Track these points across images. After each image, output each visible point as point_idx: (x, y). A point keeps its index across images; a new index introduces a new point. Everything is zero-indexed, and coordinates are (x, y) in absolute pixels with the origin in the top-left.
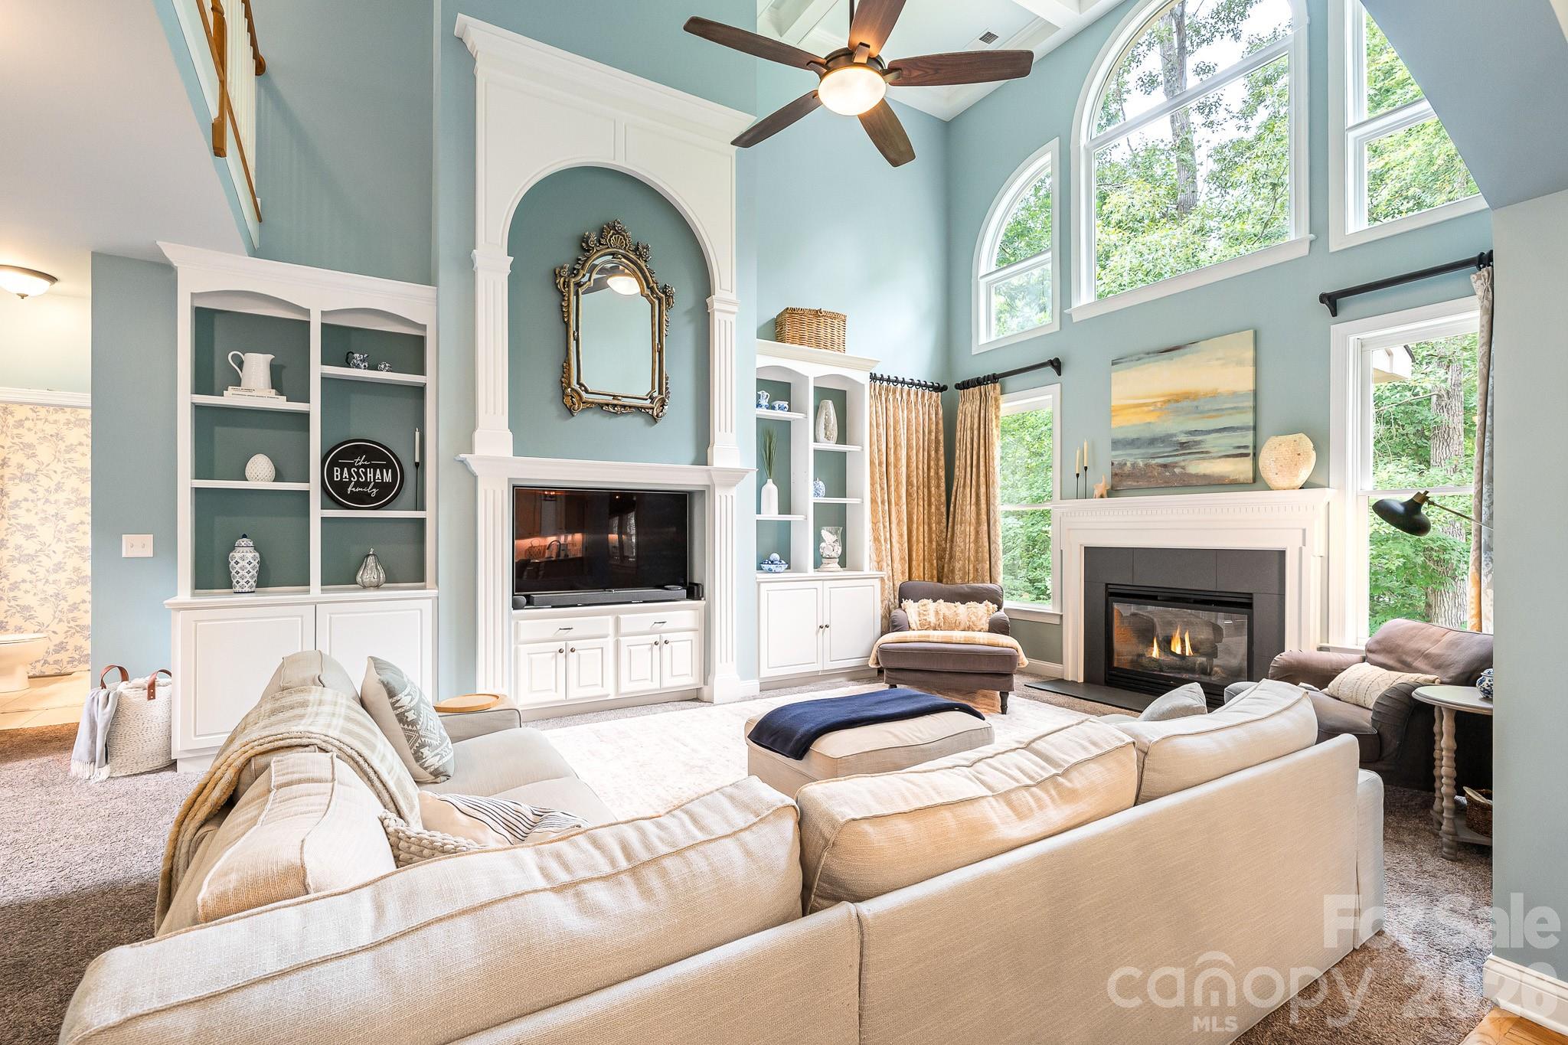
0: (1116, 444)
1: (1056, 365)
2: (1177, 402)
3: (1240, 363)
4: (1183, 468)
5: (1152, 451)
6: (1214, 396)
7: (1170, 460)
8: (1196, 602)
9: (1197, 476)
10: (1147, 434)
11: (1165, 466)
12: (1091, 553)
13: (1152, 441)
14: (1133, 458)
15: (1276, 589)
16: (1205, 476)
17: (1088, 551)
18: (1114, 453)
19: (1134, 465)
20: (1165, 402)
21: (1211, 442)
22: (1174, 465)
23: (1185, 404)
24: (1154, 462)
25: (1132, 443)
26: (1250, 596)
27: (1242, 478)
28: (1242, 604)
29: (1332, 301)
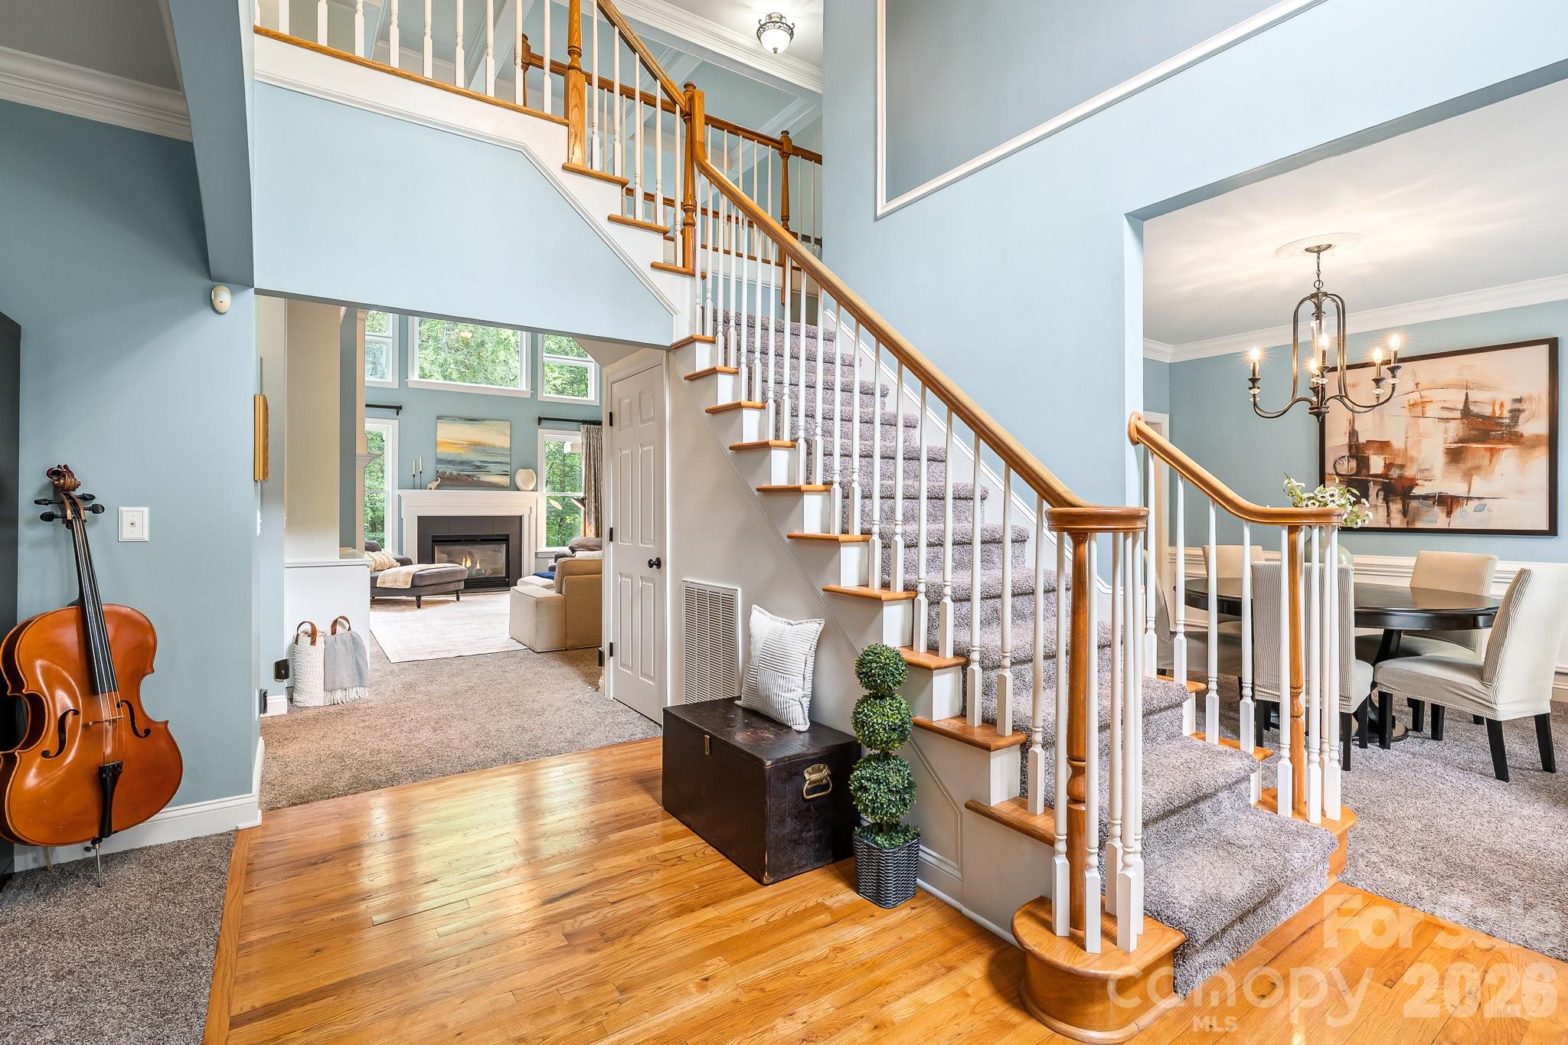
0: (439, 461)
1: (399, 408)
2: (475, 446)
3: (505, 435)
4: (478, 477)
5: (461, 467)
6: (493, 447)
7: (471, 473)
8: (482, 540)
9: (485, 482)
10: (458, 459)
11: (469, 476)
12: (422, 520)
13: (462, 463)
14: (449, 470)
15: (518, 532)
16: (489, 482)
17: (419, 518)
18: (438, 466)
19: (451, 474)
20: (468, 445)
21: (491, 467)
22: (474, 476)
23: (480, 448)
24: (462, 473)
25: (450, 462)
26: (508, 536)
27: (505, 485)
28: (505, 539)
29: (540, 419)
